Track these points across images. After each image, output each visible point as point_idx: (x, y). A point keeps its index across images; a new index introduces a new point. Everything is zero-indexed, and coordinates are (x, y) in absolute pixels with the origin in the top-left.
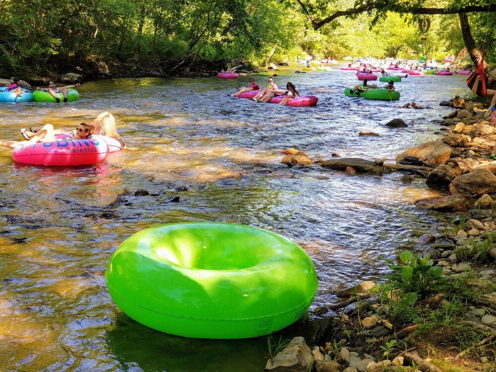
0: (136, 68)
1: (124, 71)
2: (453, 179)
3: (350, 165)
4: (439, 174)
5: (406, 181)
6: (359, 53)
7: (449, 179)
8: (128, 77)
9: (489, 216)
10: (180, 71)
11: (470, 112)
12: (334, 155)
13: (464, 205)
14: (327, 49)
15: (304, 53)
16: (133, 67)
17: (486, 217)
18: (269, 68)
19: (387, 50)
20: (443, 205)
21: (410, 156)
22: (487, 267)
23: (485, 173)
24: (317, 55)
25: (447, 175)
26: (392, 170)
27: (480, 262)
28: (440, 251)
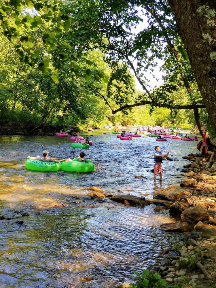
0: (10, 129)
1: (2, 131)
2: (183, 211)
3: (127, 199)
4: (176, 207)
5: (157, 211)
6: (141, 123)
7: (181, 210)
8: (5, 135)
9: (201, 236)
10: (36, 132)
11: (198, 164)
12: (119, 191)
13: (188, 228)
14: (122, 120)
15: (110, 122)
16: (8, 129)
17: (199, 237)
18: (89, 131)
19: (156, 122)
20: (176, 228)
21: (160, 194)
22: (195, 273)
23: (201, 208)
24: (117, 123)
25: (180, 208)
26: (150, 203)
27: (192, 269)
28: (171, 260)
